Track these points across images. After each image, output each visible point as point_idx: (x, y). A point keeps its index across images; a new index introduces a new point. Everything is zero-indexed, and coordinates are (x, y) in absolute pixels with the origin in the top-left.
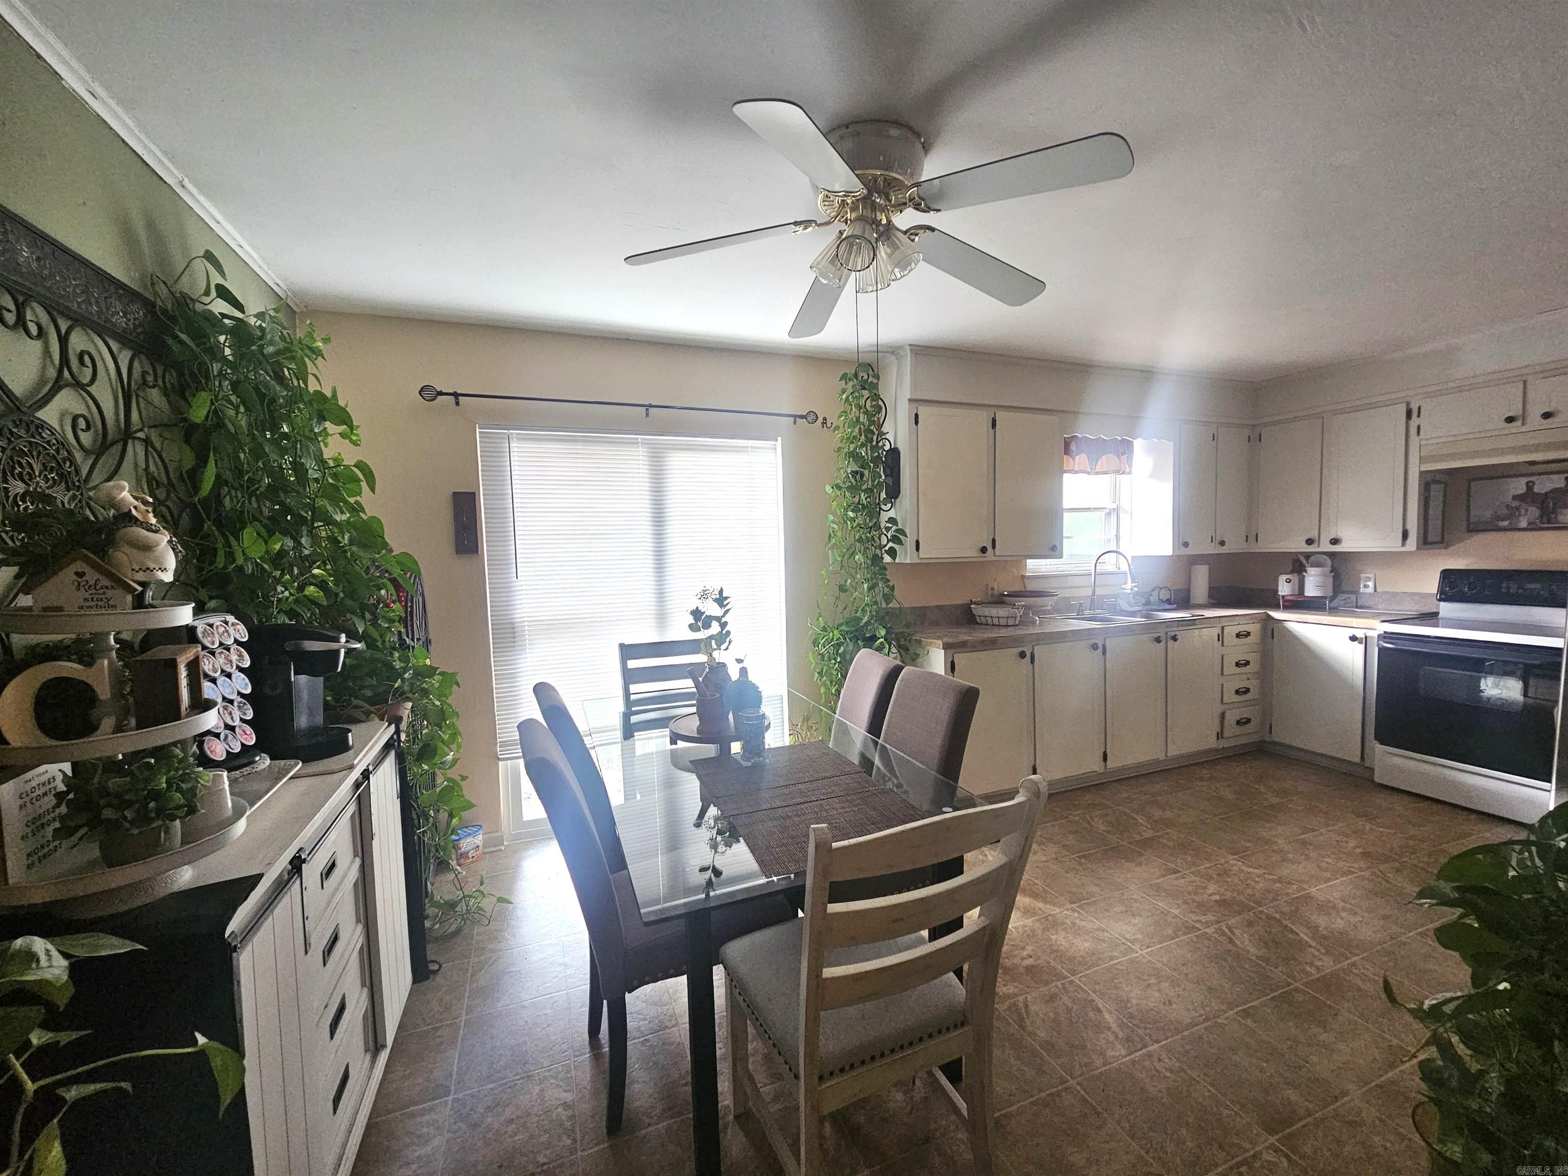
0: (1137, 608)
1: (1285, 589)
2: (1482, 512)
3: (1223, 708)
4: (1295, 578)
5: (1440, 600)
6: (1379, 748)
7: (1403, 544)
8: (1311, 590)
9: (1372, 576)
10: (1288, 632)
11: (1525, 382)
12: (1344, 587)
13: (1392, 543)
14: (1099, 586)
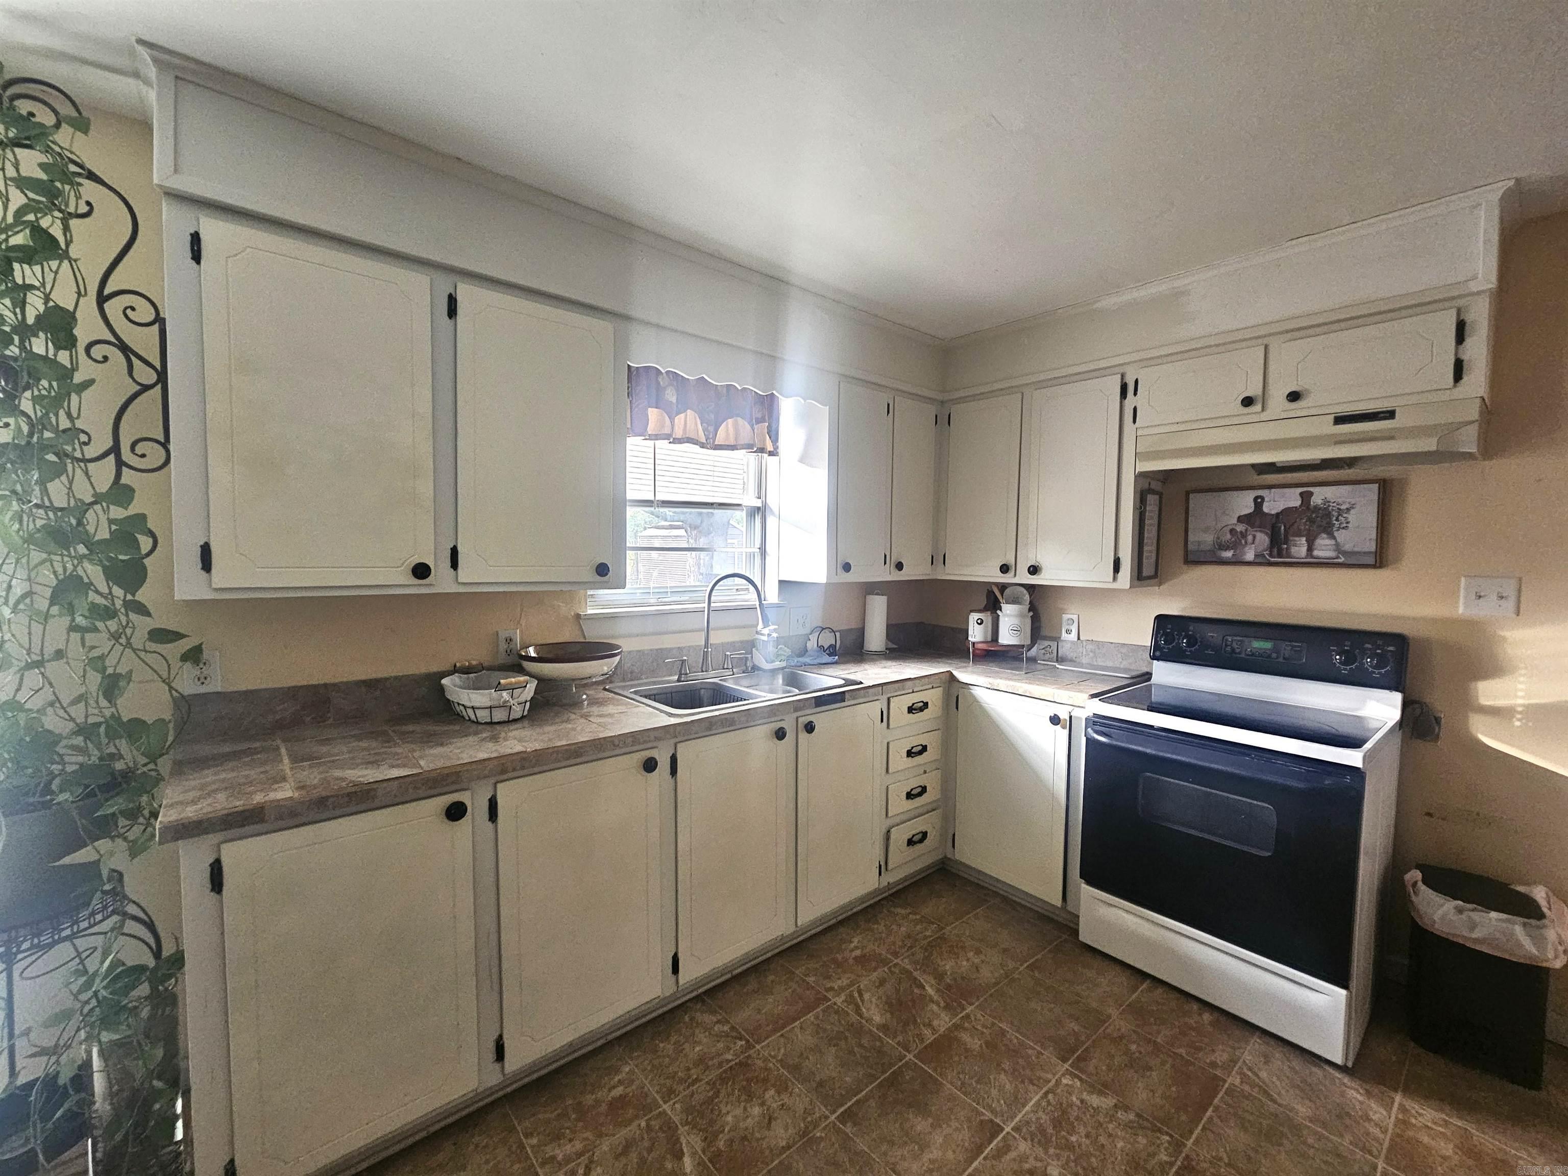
0: (777, 664)
1: (976, 634)
2: (1202, 538)
3: (889, 822)
4: (987, 617)
5: (1154, 658)
6: (1087, 891)
7: (1115, 579)
8: (1007, 637)
9: (1075, 617)
10: (975, 700)
11: (1266, 347)
12: (1045, 632)
13: (1100, 577)
14: (713, 629)
